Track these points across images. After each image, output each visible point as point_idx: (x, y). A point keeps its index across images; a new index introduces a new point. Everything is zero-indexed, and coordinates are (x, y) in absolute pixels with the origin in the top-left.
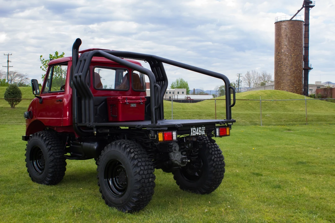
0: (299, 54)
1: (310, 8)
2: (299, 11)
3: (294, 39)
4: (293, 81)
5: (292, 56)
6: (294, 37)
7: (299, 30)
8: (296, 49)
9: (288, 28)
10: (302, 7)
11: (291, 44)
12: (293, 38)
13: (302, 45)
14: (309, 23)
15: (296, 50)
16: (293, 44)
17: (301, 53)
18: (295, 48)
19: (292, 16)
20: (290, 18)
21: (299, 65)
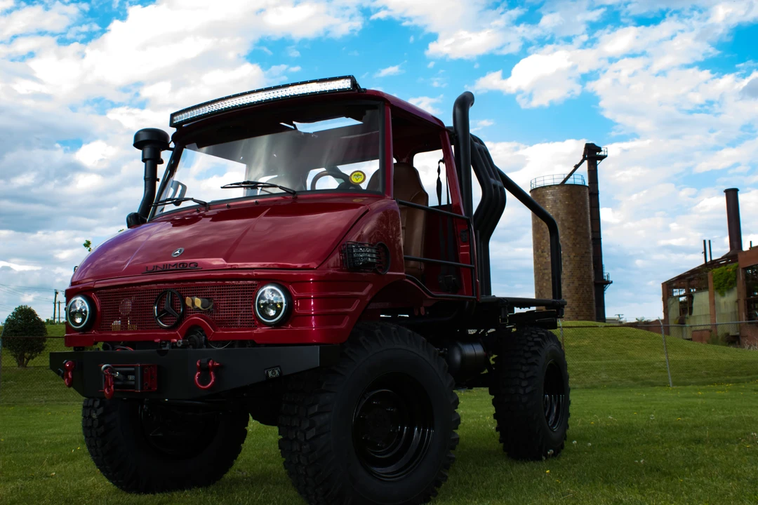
0: (586, 253)
1: (598, 162)
2: (577, 167)
3: (573, 221)
4: (577, 309)
5: (572, 257)
6: (572, 218)
7: (581, 203)
8: (577, 244)
9: (560, 201)
10: (582, 158)
11: (567, 233)
12: (571, 220)
13: (588, 234)
14: (598, 191)
15: (578, 246)
16: (572, 233)
17: (588, 251)
18: (577, 241)
19: (566, 176)
20: (561, 180)
21: (585, 276)
